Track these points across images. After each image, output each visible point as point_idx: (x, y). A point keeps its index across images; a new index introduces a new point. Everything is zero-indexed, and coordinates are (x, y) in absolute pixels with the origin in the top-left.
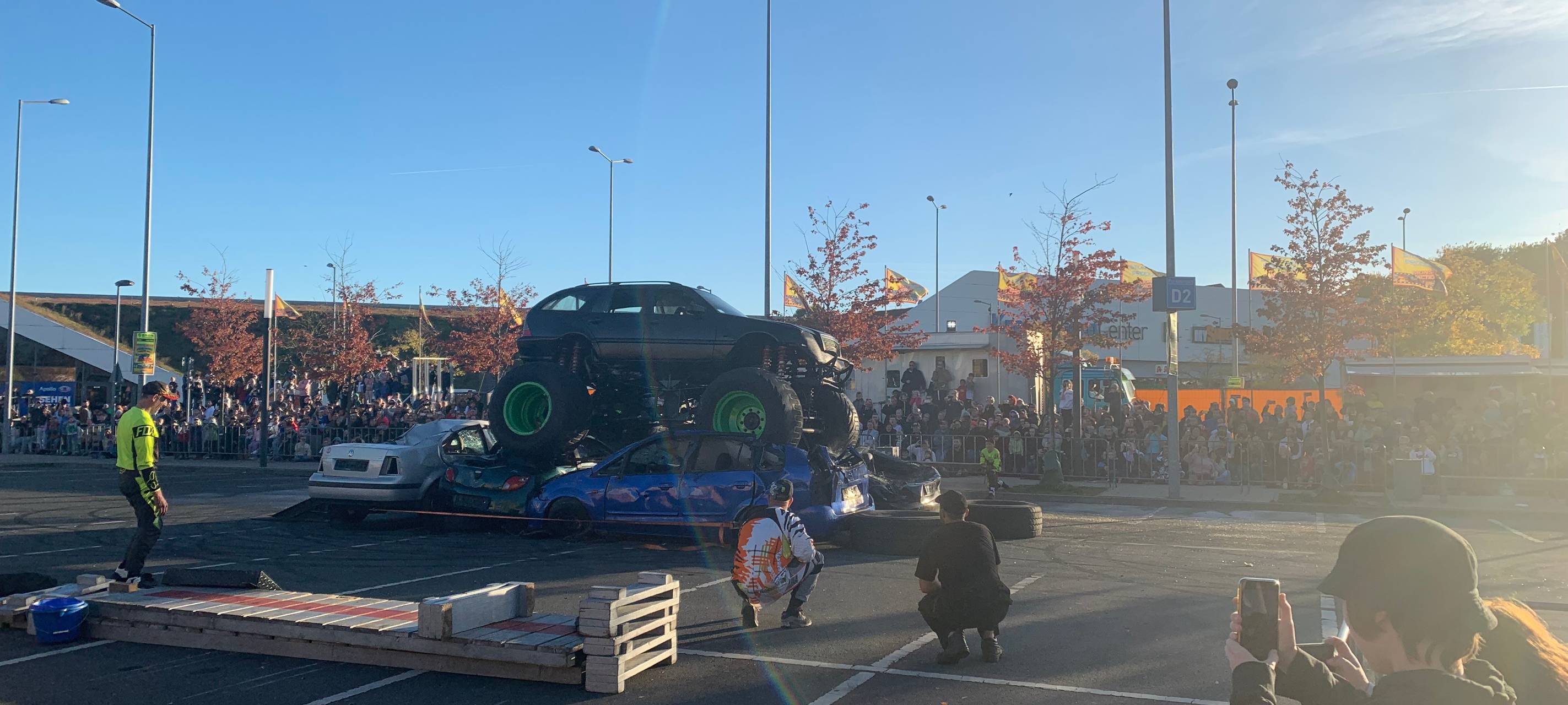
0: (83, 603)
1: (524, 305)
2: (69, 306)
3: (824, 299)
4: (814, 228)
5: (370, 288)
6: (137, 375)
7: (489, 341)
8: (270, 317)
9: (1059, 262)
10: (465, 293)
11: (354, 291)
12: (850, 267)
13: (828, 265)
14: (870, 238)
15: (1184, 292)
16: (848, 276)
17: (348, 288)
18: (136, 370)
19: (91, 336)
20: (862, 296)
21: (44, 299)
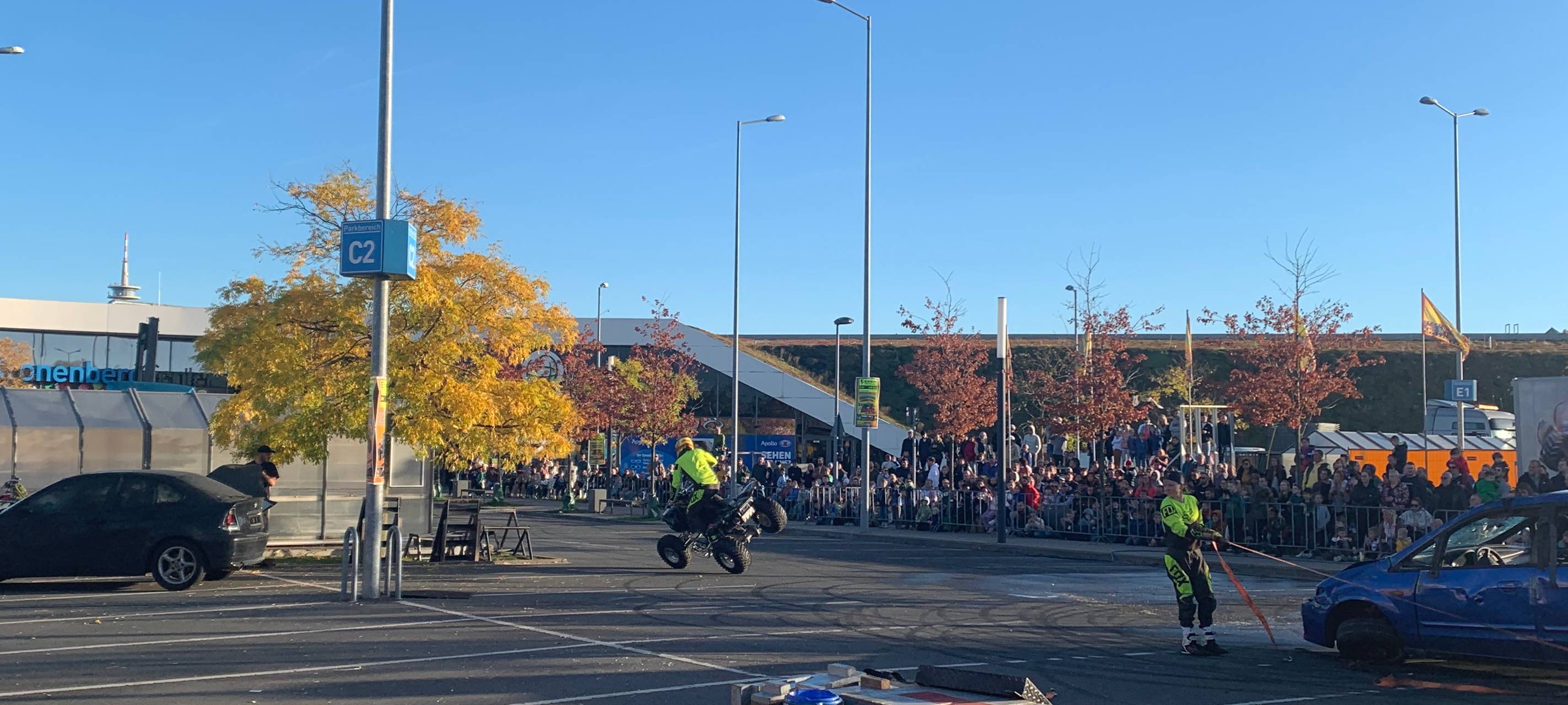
0: (838, 697)
1: (1333, 331)
2: (786, 348)
5: (1123, 316)
6: (860, 429)
7: (1285, 383)
8: (1004, 357)
10: (1248, 318)
11: (1102, 320)
17: (1095, 316)
18: (860, 422)
19: (810, 383)
21: (763, 341)
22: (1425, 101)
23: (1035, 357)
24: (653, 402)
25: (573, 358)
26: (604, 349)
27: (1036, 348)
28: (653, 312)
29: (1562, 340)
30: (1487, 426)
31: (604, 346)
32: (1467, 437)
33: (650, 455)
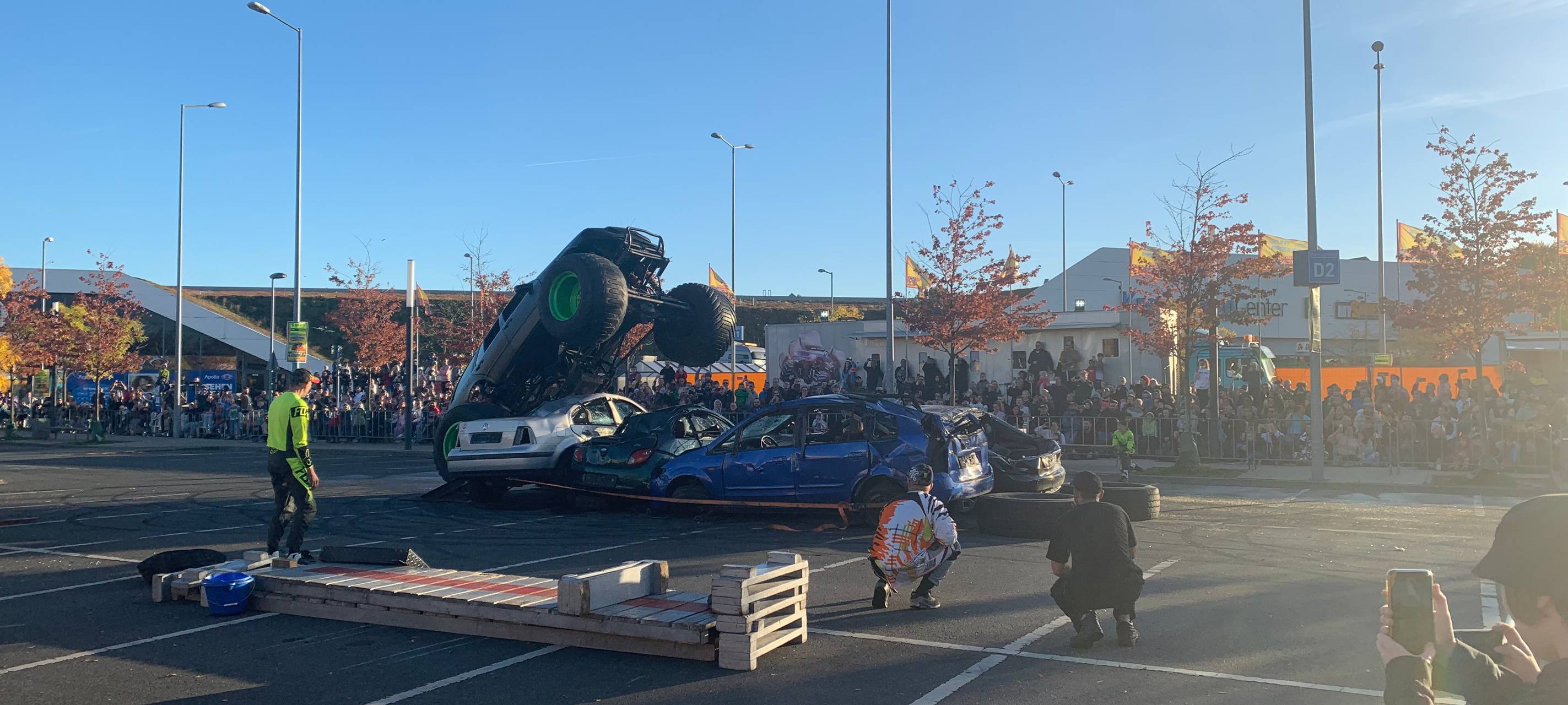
0: (250, 577)
2: (228, 298)
3: (948, 279)
4: (937, 208)
5: (505, 277)
8: (412, 305)
9: (1194, 237)
11: (490, 280)
12: (975, 247)
13: (953, 245)
14: (996, 217)
15: (1327, 266)
16: (973, 256)
17: (484, 277)
18: (290, 358)
19: (250, 327)
20: (987, 276)
21: (207, 292)
22: (715, 136)
23: (439, 307)
24: (98, 342)
25: (16, 303)
26: (49, 297)
27: (441, 301)
28: (98, 263)
29: (796, 301)
30: (750, 357)
31: (48, 294)
32: (737, 364)
33: (95, 389)
